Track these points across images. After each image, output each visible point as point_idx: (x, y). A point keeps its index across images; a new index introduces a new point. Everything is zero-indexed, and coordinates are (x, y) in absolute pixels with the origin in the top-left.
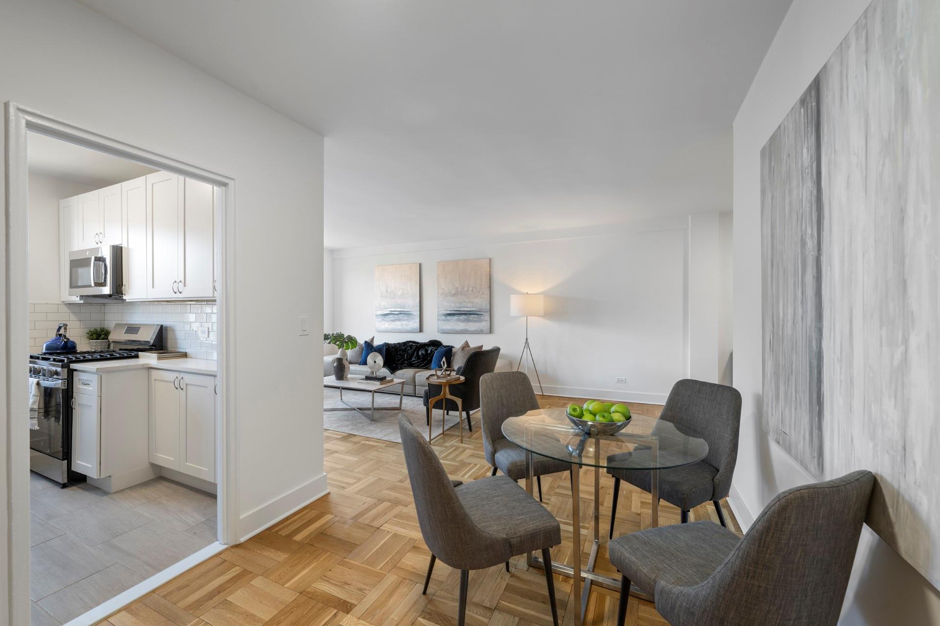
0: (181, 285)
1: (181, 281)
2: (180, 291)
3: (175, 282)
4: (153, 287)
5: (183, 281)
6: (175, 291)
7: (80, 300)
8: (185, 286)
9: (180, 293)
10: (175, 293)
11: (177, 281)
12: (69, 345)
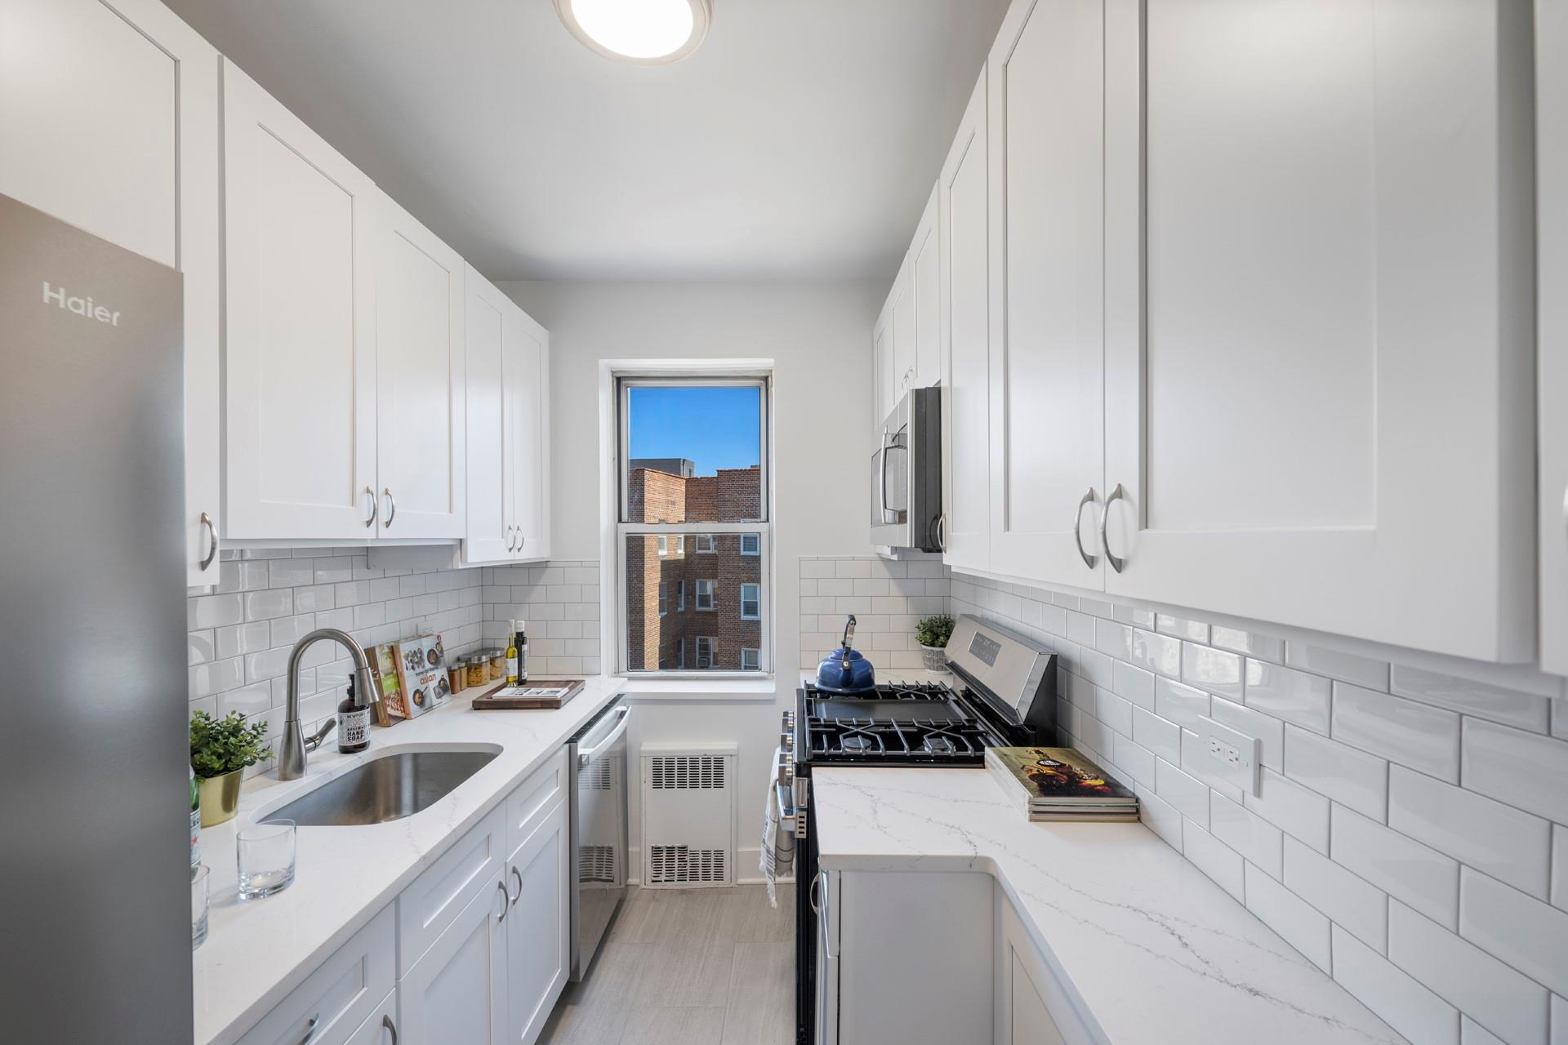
0: (1125, 513)
1: (1119, 493)
2: (1116, 554)
3: (1091, 497)
4: (1007, 527)
5: (1133, 488)
6: (1089, 552)
7: (892, 554)
8: (1145, 521)
9: (1118, 565)
10: (1091, 562)
11: (1099, 492)
12: (856, 675)
